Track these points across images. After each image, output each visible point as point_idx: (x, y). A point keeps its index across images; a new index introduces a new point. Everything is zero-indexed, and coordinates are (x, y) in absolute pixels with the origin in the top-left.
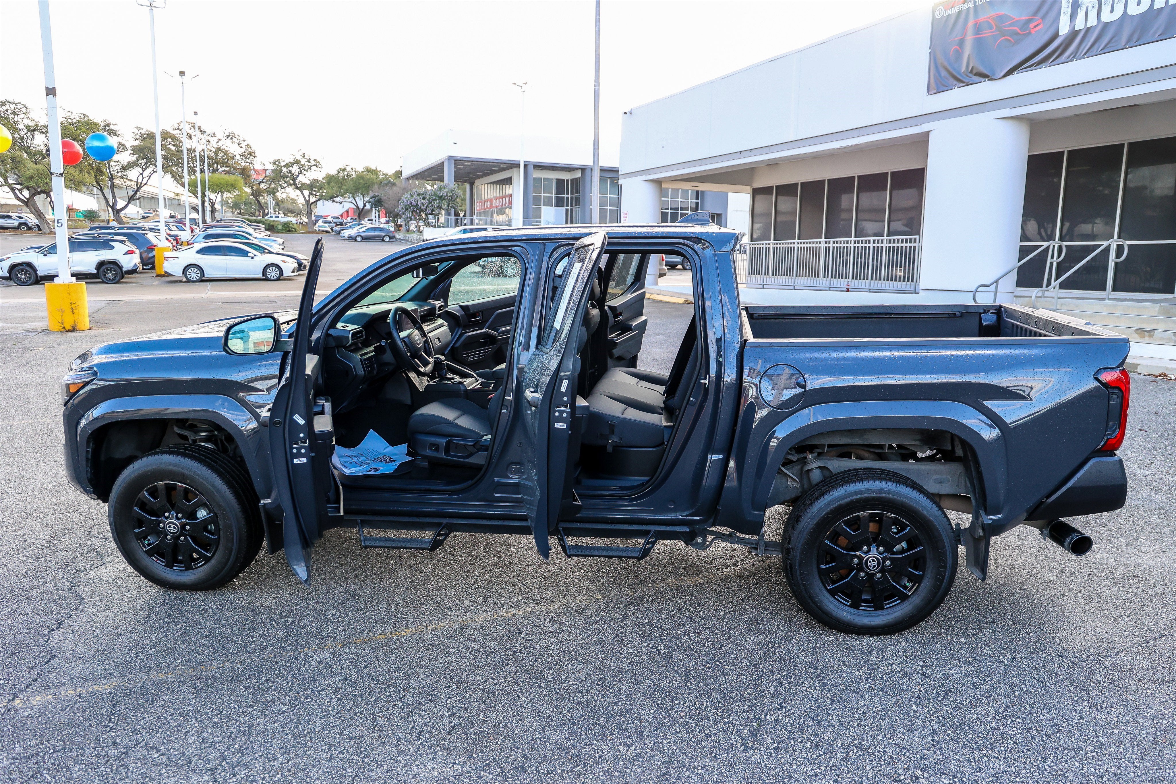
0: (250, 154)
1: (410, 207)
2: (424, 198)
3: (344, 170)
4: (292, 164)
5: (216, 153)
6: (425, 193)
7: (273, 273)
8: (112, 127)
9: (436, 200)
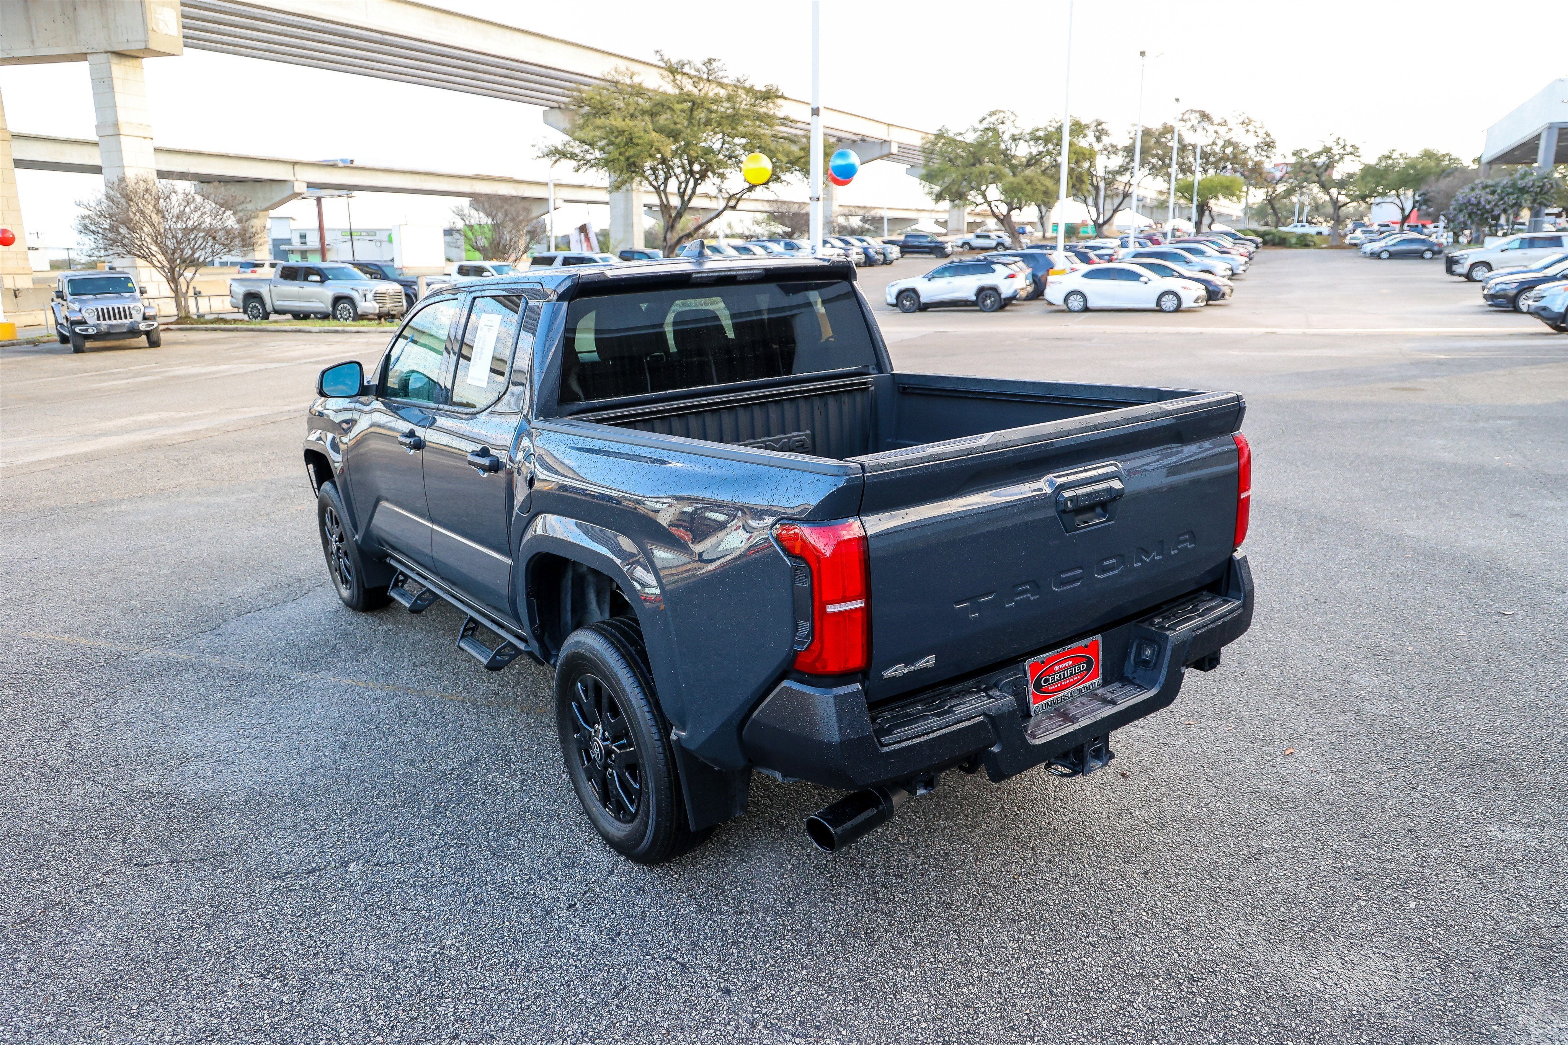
0: (1269, 145)
1: (1466, 208)
2: (1493, 193)
3: (1389, 157)
4: (1319, 154)
5: (1224, 147)
6: (1497, 184)
7: (1169, 303)
8: (1103, 126)
9: (1512, 193)
